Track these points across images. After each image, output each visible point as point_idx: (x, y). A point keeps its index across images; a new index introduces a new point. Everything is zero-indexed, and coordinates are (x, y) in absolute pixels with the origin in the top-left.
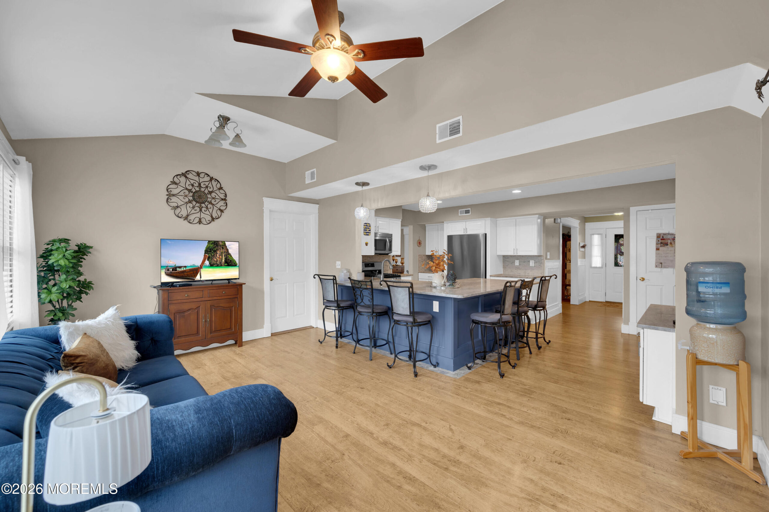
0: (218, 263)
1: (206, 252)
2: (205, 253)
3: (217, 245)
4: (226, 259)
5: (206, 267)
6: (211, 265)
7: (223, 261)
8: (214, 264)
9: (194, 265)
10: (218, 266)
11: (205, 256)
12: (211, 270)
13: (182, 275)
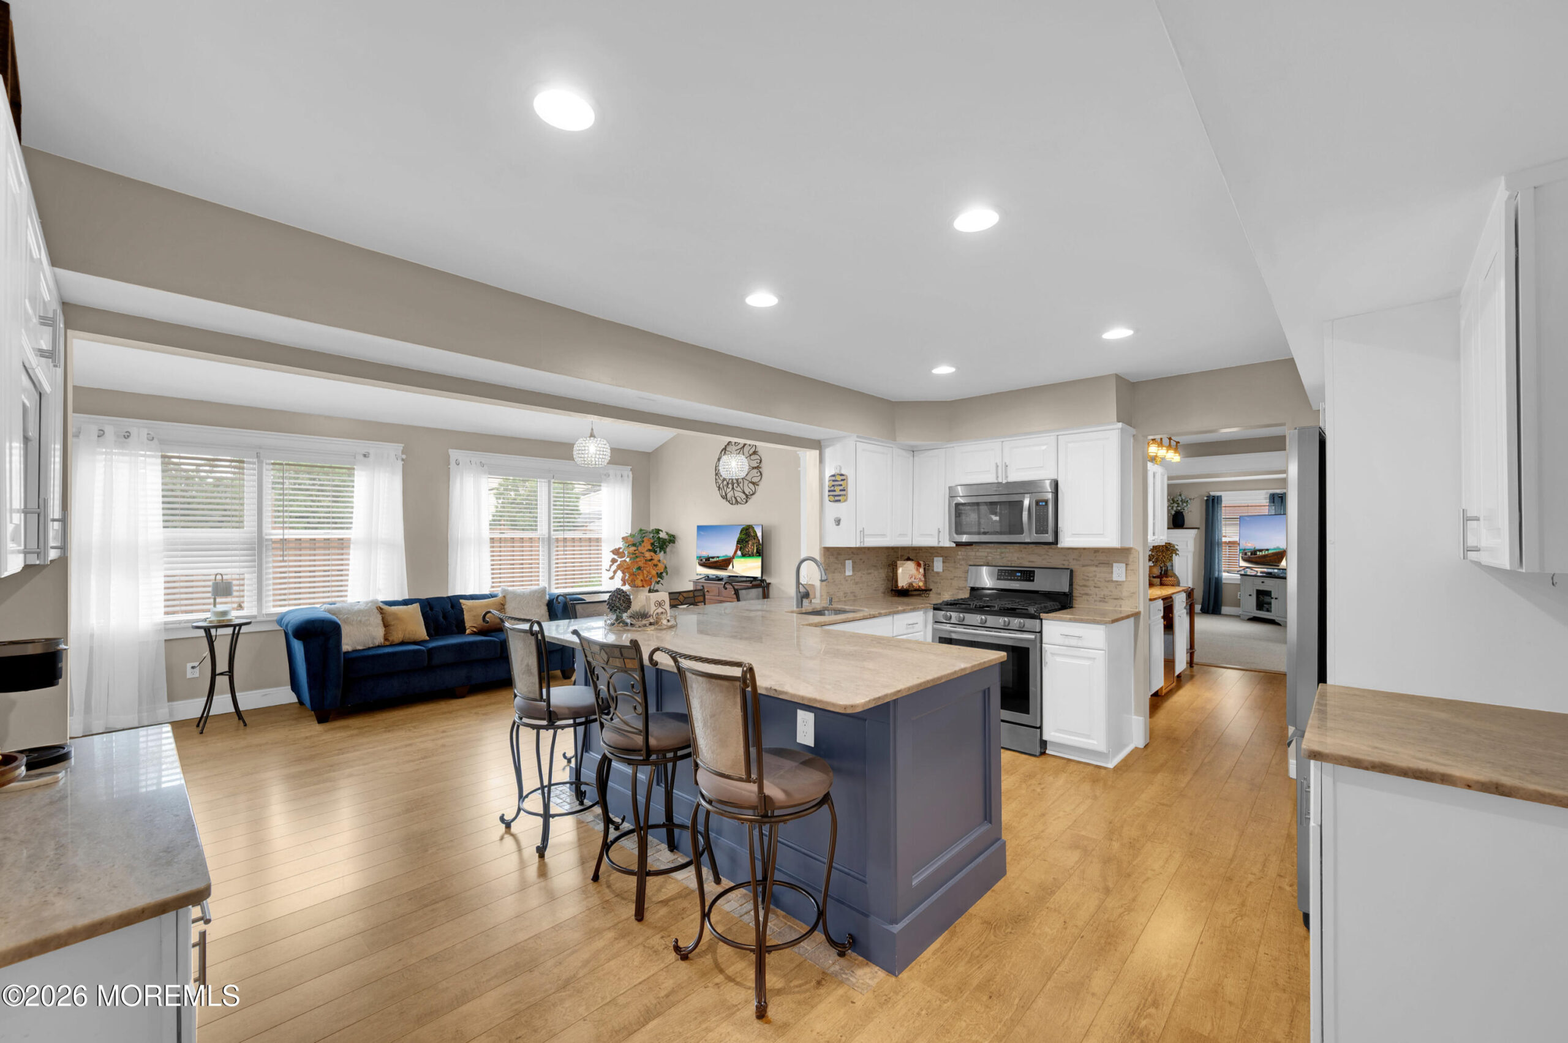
0: (750, 553)
1: (738, 542)
2: (737, 544)
3: (749, 536)
4: (757, 549)
5: (739, 557)
6: (743, 555)
7: (755, 551)
8: (746, 554)
9: (726, 556)
10: (750, 556)
11: (737, 546)
12: (743, 560)
13: (714, 565)
